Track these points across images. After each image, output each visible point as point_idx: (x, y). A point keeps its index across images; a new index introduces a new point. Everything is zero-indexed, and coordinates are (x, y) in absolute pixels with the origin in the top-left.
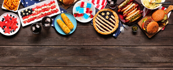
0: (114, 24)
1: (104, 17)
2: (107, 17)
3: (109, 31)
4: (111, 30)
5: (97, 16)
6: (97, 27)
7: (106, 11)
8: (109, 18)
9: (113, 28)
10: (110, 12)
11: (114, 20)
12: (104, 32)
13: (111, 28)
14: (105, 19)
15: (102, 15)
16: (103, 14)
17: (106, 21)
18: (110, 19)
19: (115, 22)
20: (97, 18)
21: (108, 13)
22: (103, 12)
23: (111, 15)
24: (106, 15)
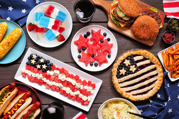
0: (151, 64)
1: (129, 74)
2: (133, 69)
3: (156, 80)
4: (157, 75)
5: (120, 83)
7: (121, 63)
9: (155, 69)
10: (127, 58)
12: (152, 89)
13: (154, 73)
15: (122, 74)
16: (123, 71)
17: (137, 74)
18: (139, 64)
19: (149, 59)
20: (123, 85)
21: (127, 62)
22: (118, 70)
23: (133, 59)
24: (128, 68)
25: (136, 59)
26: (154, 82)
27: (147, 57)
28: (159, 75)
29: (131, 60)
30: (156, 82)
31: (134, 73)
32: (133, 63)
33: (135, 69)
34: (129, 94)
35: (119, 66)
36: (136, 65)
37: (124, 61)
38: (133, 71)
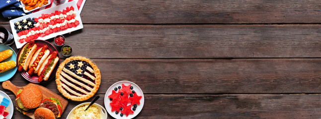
0: (93, 81)
1: (74, 72)
2: (79, 71)
3: (85, 94)
4: (89, 91)
5: (62, 71)
6: (64, 89)
7: (76, 60)
9: (92, 87)
10: (83, 62)
11: (93, 74)
12: (77, 96)
13: (88, 88)
14: (76, 74)
15: (70, 68)
16: (72, 66)
17: (78, 77)
18: (86, 73)
19: (95, 77)
20: (63, 74)
21: (80, 64)
22: (70, 62)
23: (86, 67)
24: (76, 68)
25: (88, 68)
26: (83, 94)
27: (95, 75)
28: (90, 93)
29: (84, 65)
30: (84, 96)
31: (78, 75)
32: (84, 68)
33: (81, 73)
34: (61, 83)
35: (74, 61)
36: (83, 72)
37: (80, 61)
38: (78, 73)
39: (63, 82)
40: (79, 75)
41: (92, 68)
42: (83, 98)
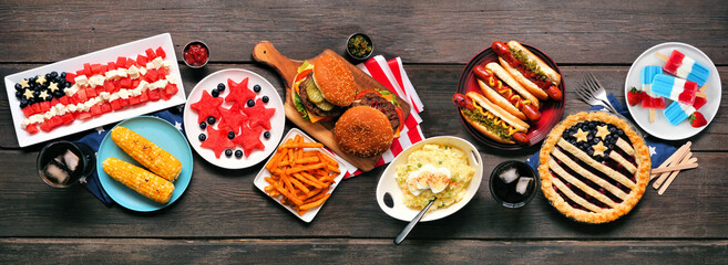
0: (631, 176)
1: (585, 150)
2: (599, 149)
3: (609, 207)
4: (618, 200)
5: (557, 145)
6: (558, 191)
7: (593, 122)
8: (607, 152)
9: (627, 190)
10: (610, 126)
11: (631, 159)
12: (589, 211)
13: (617, 192)
14: (592, 156)
15: (575, 139)
16: (582, 136)
17: (595, 164)
18: (614, 155)
19: (636, 165)
20: (557, 153)
21: (603, 132)
22: (579, 126)
23: (616, 139)
24: (592, 141)
25: (621, 143)
26: (603, 205)
27: (638, 161)
28: (622, 205)
30: (606, 210)
31: (594, 158)
32: (610, 143)
33: (603, 155)
34: (551, 177)
35: (587, 123)
37: (601, 124)
38: (595, 154)
39: (555, 175)
40: (599, 159)
41: (631, 144)
42: (604, 216)
